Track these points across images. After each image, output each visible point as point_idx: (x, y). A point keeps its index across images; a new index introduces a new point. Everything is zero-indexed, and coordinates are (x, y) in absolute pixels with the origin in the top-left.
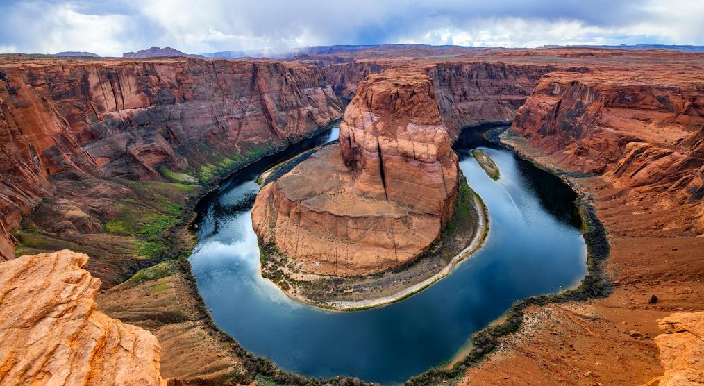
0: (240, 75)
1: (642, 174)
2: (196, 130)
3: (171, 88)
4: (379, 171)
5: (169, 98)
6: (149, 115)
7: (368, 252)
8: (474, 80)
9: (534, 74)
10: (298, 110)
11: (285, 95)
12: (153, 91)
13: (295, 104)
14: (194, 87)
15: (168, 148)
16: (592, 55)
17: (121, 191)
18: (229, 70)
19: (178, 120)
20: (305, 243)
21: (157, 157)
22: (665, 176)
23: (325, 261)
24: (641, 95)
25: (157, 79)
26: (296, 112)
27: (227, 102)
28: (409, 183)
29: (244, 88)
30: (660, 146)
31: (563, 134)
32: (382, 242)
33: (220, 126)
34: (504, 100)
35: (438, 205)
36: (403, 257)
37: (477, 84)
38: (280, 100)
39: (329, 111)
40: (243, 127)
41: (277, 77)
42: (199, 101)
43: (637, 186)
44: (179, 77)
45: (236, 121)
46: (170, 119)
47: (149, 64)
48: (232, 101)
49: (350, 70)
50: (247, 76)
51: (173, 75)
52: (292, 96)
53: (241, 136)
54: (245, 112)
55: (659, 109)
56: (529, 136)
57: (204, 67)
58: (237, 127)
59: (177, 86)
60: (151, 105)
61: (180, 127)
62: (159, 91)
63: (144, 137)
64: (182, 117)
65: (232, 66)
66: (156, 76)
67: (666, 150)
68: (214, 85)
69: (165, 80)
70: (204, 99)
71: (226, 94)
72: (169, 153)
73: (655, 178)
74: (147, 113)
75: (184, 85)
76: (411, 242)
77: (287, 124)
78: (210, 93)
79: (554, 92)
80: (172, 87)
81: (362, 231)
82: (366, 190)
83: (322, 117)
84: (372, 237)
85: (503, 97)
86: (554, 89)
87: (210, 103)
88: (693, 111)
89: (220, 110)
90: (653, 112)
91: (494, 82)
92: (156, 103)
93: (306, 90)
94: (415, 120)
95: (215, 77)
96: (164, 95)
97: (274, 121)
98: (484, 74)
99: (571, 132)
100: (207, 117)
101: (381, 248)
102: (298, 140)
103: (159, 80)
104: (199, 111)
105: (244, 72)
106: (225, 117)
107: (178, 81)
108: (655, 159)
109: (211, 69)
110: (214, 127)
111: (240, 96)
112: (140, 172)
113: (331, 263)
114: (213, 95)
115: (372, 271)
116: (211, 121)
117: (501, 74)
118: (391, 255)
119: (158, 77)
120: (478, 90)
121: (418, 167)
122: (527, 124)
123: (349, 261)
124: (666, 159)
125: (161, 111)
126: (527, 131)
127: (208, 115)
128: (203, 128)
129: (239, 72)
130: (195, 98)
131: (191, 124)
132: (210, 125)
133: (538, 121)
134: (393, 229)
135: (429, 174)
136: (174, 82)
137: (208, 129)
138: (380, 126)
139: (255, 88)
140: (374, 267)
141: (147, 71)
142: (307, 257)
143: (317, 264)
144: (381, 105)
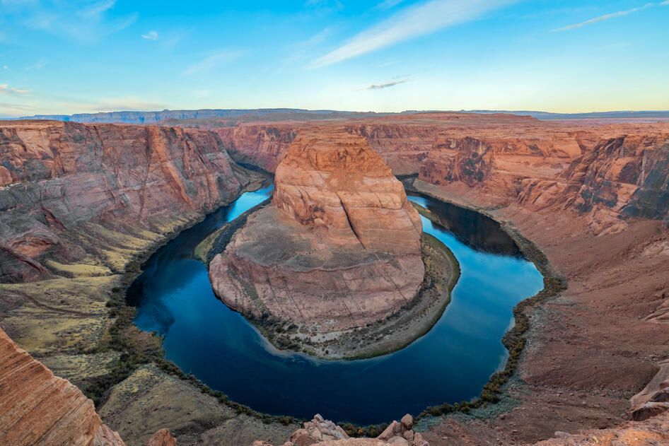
0: (131, 141)
1: (540, 201)
2: (85, 209)
3: (43, 159)
4: (348, 224)
5: (41, 171)
6: (13, 195)
7: (375, 298)
8: (375, 139)
9: (422, 133)
10: (207, 177)
11: (190, 161)
12: (17, 164)
13: (201, 170)
14: (77, 156)
15: (52, 235)
16: (458, 117)
17: (8, 299)
18: (118, 135)
19: (58, 198)
20: (307, 305)
21: (36, 249)
22: (556, 200)
23: (339, 317)
24: (519, 146)
25: (21, 148)
26: (204, 179)
27: (120, 172)
28: (382, 230)
29: (137, 155)
30: (547, 179)
31: (467, 179)
32: (384, 286)
33: (117, 202)
34: (405, 156)
35: (416, 245)
36: (409, 295)
37: (379, 142)
38: (184, 167)
39: (235, 175)
40: (147, 201)
41: (177, 142)
42: (85, 173)
43: (539, 210)
44: (54, 145)
45: (136, 194)
46: (46, 198)
47: (9, 130)
48: (126, 171)
49: (240, 134)
50: (140, 142)
51: (46, 143)
52: (197, 162)
53: (145, 211)
54: (144, 182)
55: (532, 154)
56: (437, 183)
57: (85, 133)
58: (138, 200)
59: (53, 157)
60: (14, 181)
61: (62, 207)
62: (25, 163)
63: (11, 225)
64: (64, 195)
65: (121, 131)
66: (20, 144)
67: (552, 182)
68: (101, 153)
69: (33, 148)
70: (92, 170)
71: (117, 164)
72: (55, 241)
73: (551, 202)
74: (10, 193)
75: (62, 155)
76: (408, 281)
77: (197, 193)
78: (98, 163)
79: (451, 146)
80: (45, 157)
81: (360, 281)
82: (342, 244)
83: (232, 182)
84: (373, 284)
85: (402, 153)
86: (450, 144)
87: (99, 176)
88: (553, 154)
89: (113, 182)
90: (529, 157)
91: (392, 140)
92: (22, 179)
93: (208, 155)
94: (371, 174)
95: (100, 144)
96: (33, 169)
97: (183, 190)
98: (383, 134)
99: (473, 176)
100: (99, 192)
101: (386, 292)
102: (213, 208)
103: (25, 150)
104: (87, 186)
105: (136, 138)
106: (120, 190)
107: (54, 150)
108: (546, 189)
109: (94, 135)
110: (110, 203)
111: (134, 165)
112: (24, 270)
113: (346, 317)
114: (102, 166)
115: (389, 314)
116: (104, 197)
117: (397, 134)
118: (398, 297)
119: (24, 146)
120: (380, 148)
121: (387, 214)
122: (434, 174)
123: (363, 310)
124: (554, 188)
125: (30, 190)
126: (435, 180)
127: (99, 189)
128: (95, 205)
129: (130, 138)
130: (79, 170)
131: (78, 202)
132: (104, 201)
133: (444, 170)
134: (387, 273)
135: (400, 219)
136: (48, 151)
137: (102, 206)
138: (334, 182)
139: (153, 155)
140: (389, 310)
141: (6, 139)
142: (316, 318)
143: (332, 321)
144: (329, 163)
